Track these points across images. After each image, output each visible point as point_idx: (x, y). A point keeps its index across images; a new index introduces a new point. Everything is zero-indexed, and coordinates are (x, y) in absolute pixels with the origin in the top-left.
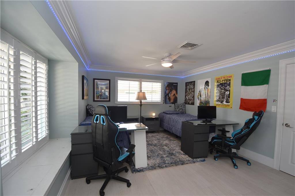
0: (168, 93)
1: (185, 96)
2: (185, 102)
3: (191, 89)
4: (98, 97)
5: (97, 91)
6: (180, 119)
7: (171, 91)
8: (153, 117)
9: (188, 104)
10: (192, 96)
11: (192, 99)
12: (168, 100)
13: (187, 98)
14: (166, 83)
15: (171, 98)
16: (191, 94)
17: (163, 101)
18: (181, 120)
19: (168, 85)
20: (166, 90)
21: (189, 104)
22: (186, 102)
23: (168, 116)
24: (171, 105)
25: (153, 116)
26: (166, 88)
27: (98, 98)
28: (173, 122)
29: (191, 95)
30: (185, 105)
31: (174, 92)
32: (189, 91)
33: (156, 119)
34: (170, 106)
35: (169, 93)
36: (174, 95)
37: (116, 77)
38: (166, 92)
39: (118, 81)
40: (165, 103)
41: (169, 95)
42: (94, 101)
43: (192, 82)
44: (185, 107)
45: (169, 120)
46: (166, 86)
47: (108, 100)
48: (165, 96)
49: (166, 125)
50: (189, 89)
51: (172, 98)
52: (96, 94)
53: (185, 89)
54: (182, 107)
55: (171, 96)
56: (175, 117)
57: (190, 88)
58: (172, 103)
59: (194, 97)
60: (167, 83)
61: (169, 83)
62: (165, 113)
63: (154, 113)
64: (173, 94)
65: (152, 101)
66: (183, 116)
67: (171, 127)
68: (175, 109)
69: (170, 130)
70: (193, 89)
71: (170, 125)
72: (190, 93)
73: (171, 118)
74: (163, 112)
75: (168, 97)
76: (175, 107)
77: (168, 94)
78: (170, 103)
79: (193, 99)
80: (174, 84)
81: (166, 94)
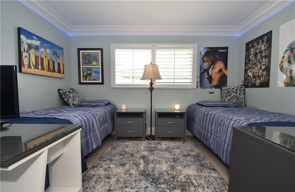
0: (206, 68)
1: (246, 72)
2: (245, 83)
3: (261, 52)
4: (86, 77)
5: (84, 69)
6: (230, 117)
7: (213, 63)
8: (176, 112)
9: (251, 87)
10: (263, 67)
11: (262, 75)
12: (206, 81)
13: (251, 74)
14: (202, 49)
15: (213, 77)
16: (261, 63)
17: (197, 83)
18: (231, 120)
19: (206, 52)
20: (204, 62)
21: (254, 86)
22: (248, 84)
23: (203, 109)
24: (213, 90)
25: (176, 110)
26: (203, 59)
27: (86, 80)
28: (212, 123)
29: (259, 66)
30: (244, 90)
31: (220, 65)
32: (256, 58)
33: (180, 115)
34: (210, 93)
35: (209, 68)
36: (221, 70)
37: (112, 45)
38: (203, 66)
39: (116, 50)
40: (200, 86)
41: (210, 71)
42: (80, 83)
43: (262, 37)
44: (244, 94)
45: (204, 118)
46: (203, 53)
47: (100, 81)
48: (201, 74)
49: (197, 127)
50: (256, 55)
51: (216, 77)
52: (83, 72)
53: (246, 57)
54: (236, 93)
55: (214, 72)
56: (218, 113)
57: (258, 51)
58: (216, 87)
59: (268, 69)
60: (205, 48)
61: (208, 48)
62: (199, 104)
63: (178, 104)
64: (217, 70)
65: (175, 84)
66: (239, 111)
67: (207, 134)
68: (222, 98)
69: (205, 141)
70: (265, 50)
71: (205, 130)
72: (259, 62)
73: (208, 114)
74: (197, 103)
75: (206, 76)
76: (221, 95)
77: (207, 70)
78: (212, 87)
79: (265, 73)
80: (220, 51)
81: (202, 71)
